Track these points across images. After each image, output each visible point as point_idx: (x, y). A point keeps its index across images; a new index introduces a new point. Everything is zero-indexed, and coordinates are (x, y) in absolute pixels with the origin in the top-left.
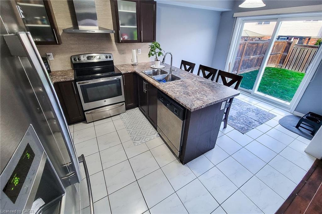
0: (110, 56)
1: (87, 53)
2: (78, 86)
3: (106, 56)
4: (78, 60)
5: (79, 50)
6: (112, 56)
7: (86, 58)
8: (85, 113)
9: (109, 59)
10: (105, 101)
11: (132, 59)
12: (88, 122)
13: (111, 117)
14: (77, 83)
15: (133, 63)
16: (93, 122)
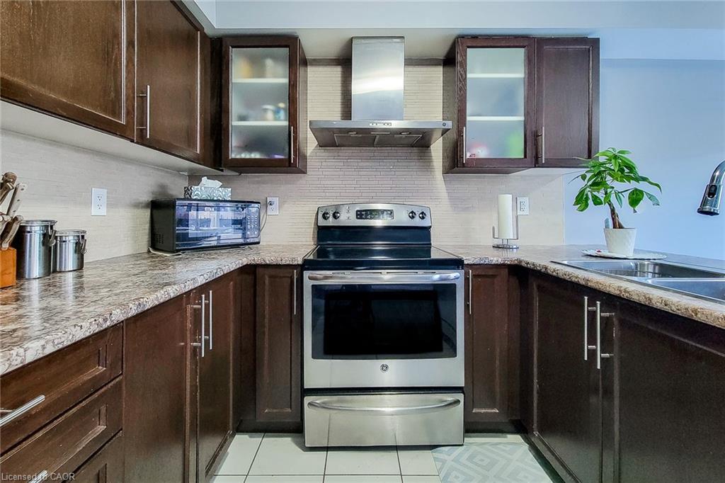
0: (422, 213)
1: (361, 201)
2: (308, 285)
3: (412, 212)
4: (331, 219)
5: (342, 194)
6: (428, 214)
7: (353, 215)
8: (307, 400)
9: (417, 222)
10: (384, 368)
11: (494, 228)
12: (307, 445)
13: (397, 448)
14: (307, 274)
15: (498, 242)
16: (327, 449)
